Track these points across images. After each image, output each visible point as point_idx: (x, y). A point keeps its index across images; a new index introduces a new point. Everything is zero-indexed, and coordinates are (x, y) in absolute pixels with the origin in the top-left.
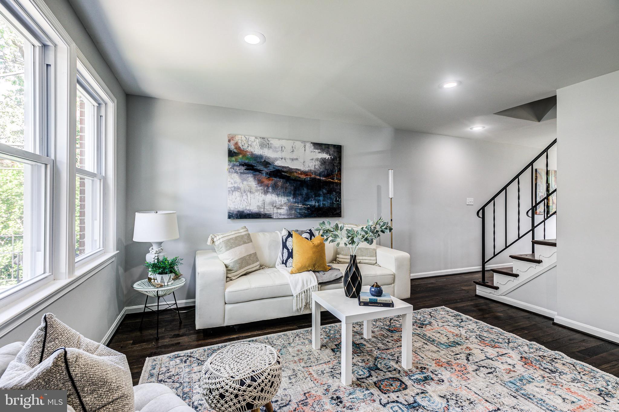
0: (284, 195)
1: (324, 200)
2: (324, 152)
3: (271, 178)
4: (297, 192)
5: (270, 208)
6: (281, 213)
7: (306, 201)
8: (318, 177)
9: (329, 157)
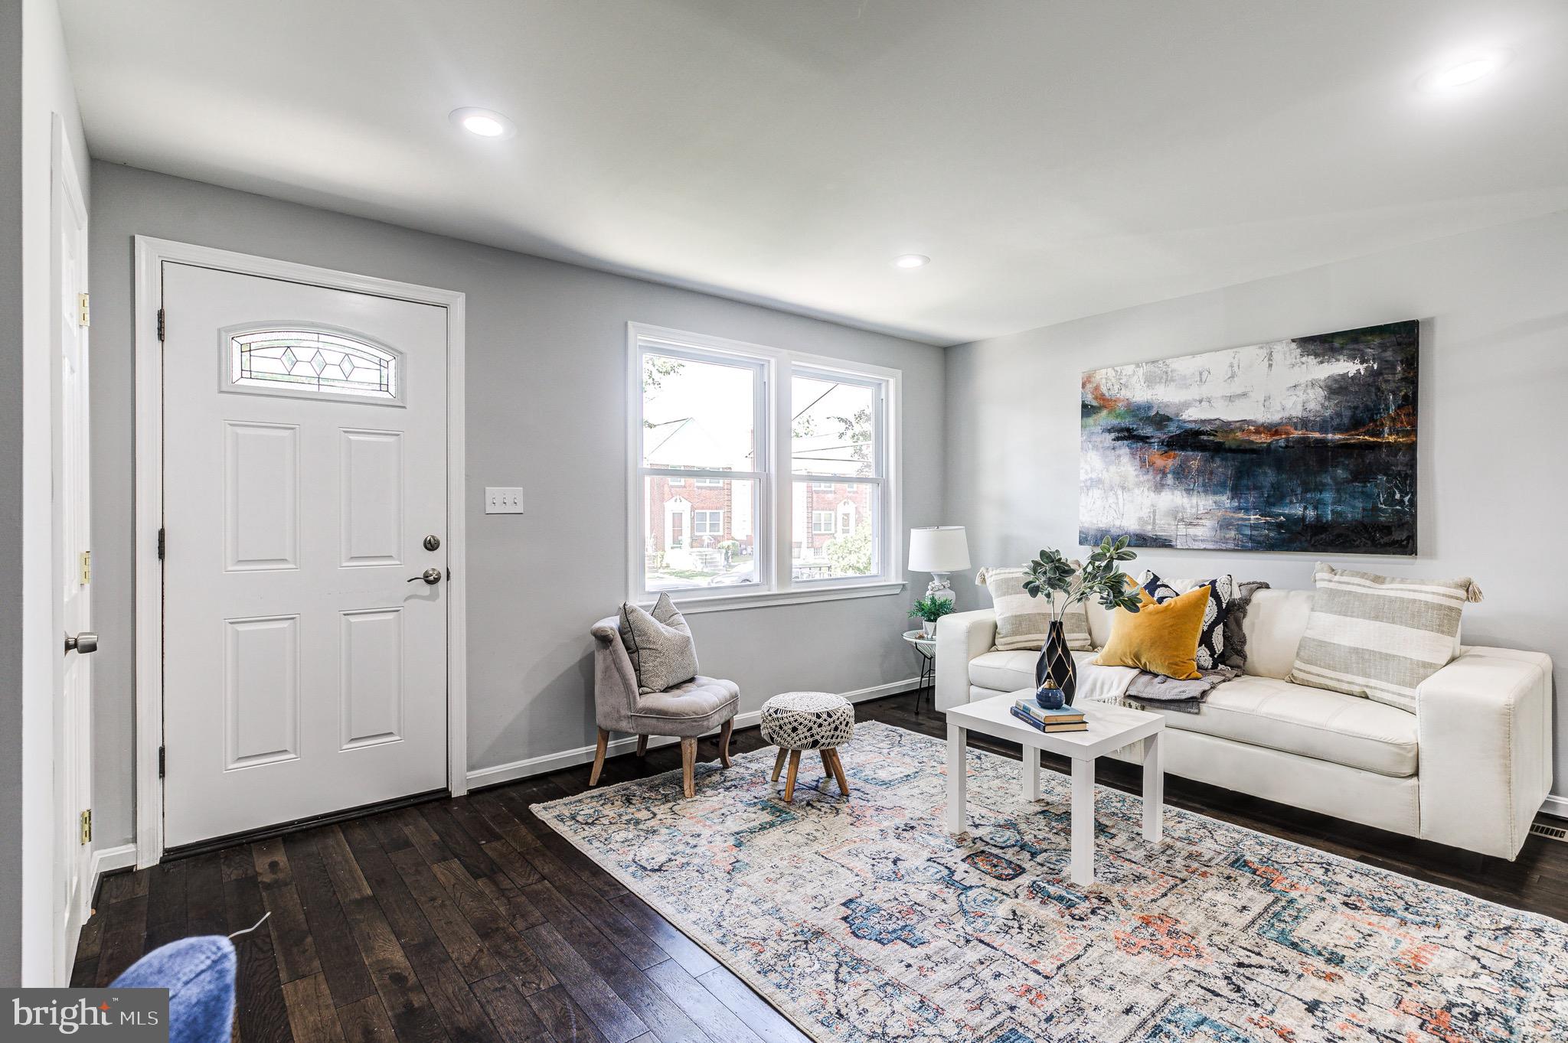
0: (1206, 492)
1: (1338, 501)
2: (1341, 357)
3: (1172, 453)
4: (1244, 482)
5: (1169, 524)
6: (1195, 536)
7: (1274, 505)
8: (1317, 435)
9: (1362, 368)
